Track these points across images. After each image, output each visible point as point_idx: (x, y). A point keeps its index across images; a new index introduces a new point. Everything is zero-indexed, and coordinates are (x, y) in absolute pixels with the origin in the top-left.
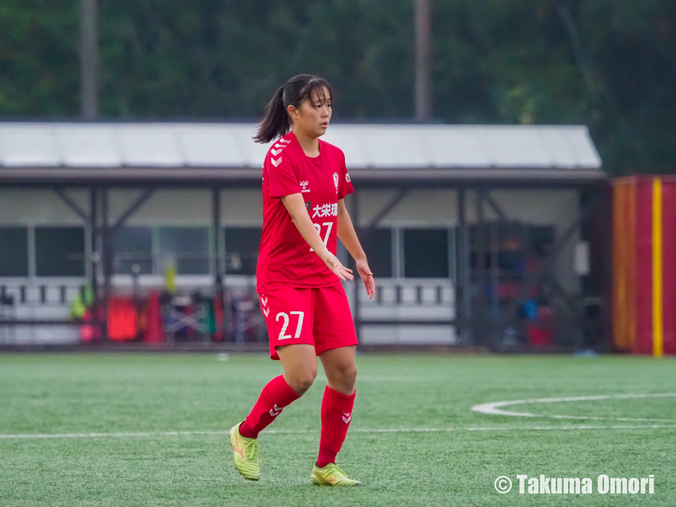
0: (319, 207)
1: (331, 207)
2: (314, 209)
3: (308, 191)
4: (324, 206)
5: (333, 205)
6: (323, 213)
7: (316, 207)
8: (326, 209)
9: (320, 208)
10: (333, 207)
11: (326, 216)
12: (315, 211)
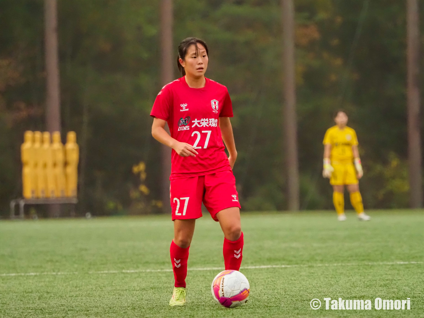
0: (197, 120)
1: (209, 121)
2: (193, 122)
3: (187, 110)
4: (202, 120)
5: (210, 119)
6: (201, 124)
7: (195, 120)
8: (204, 122)
9: (199, 121)
10: (210, 121)
11: (204, 126)
12: (194, 123)
